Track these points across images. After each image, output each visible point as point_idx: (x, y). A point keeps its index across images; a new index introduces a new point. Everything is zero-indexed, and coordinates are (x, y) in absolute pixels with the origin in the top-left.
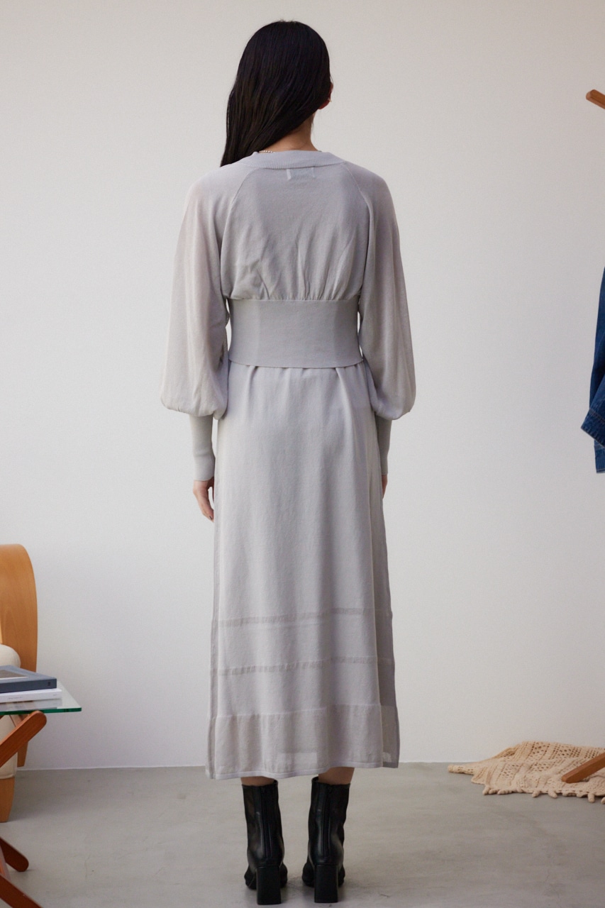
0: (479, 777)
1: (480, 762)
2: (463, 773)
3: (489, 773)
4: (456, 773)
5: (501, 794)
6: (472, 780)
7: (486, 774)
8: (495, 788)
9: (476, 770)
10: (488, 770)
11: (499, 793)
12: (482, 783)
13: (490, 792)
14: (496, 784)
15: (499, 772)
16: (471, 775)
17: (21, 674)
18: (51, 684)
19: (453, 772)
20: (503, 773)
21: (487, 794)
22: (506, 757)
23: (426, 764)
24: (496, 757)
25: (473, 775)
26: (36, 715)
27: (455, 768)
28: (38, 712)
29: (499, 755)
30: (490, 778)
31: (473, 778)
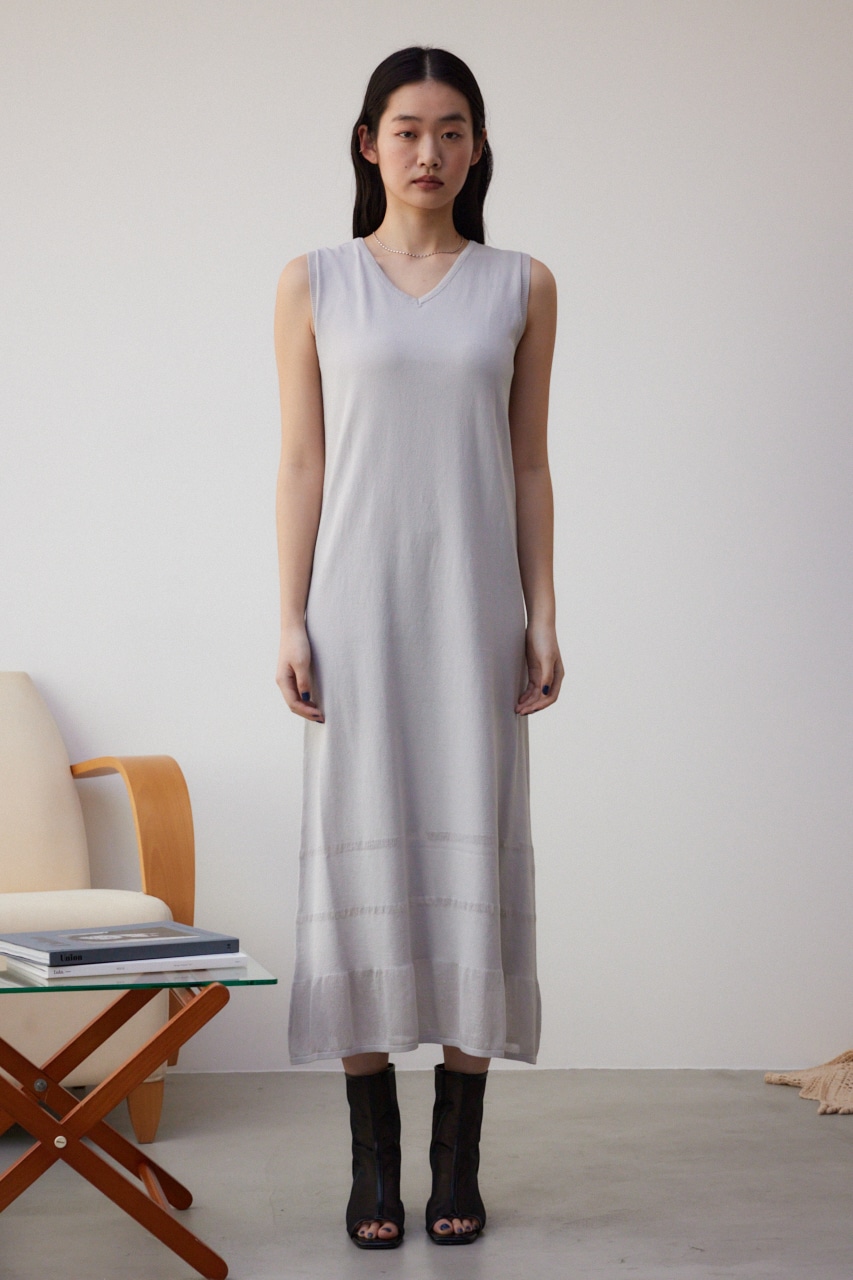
0: (810, 1090)
1: (809, 1070)
2: (786, 1084)
3: (825, 1085)
4: (776, 1084)
5: (844, 1114)
6: (800, 1094)
7: (821, 1085)
8: (835, 1105)
9: (806, 1080)
10: (822, 1080)
11: (840, 1112)
12: (814, 1098)
13: (829, 1110)
14: (835, 1100)
15: (839, 1083)
16: (798, 1086)
17: (185, 931)
18: (231, 946)
19: (771, 1083)
20: (843, 1085)
21: (824, 1113)
22: (846, 1064)
23: (733, 1071)
24: (830, 1063)
25: (800, 1088)
26: (216, 988)
27: (775, 1077)
28: (217, 984)
29: (834, 1061)
30: (826, 1091)
31: (803, 1090)
